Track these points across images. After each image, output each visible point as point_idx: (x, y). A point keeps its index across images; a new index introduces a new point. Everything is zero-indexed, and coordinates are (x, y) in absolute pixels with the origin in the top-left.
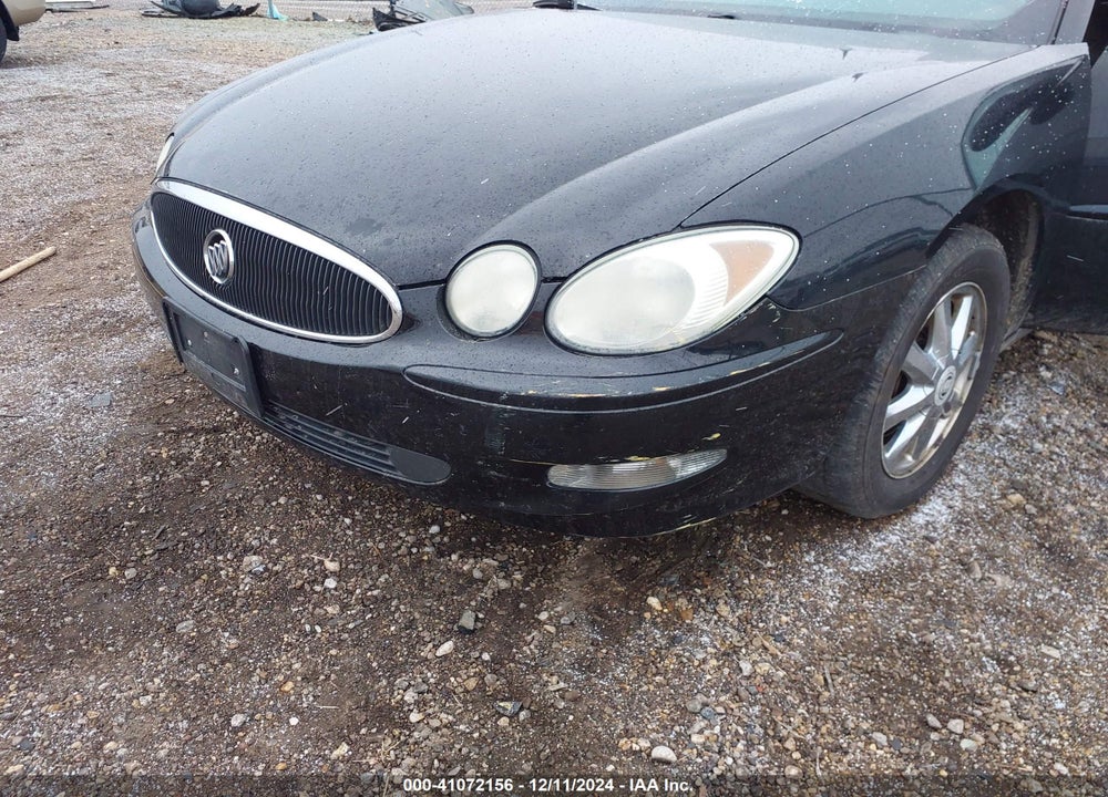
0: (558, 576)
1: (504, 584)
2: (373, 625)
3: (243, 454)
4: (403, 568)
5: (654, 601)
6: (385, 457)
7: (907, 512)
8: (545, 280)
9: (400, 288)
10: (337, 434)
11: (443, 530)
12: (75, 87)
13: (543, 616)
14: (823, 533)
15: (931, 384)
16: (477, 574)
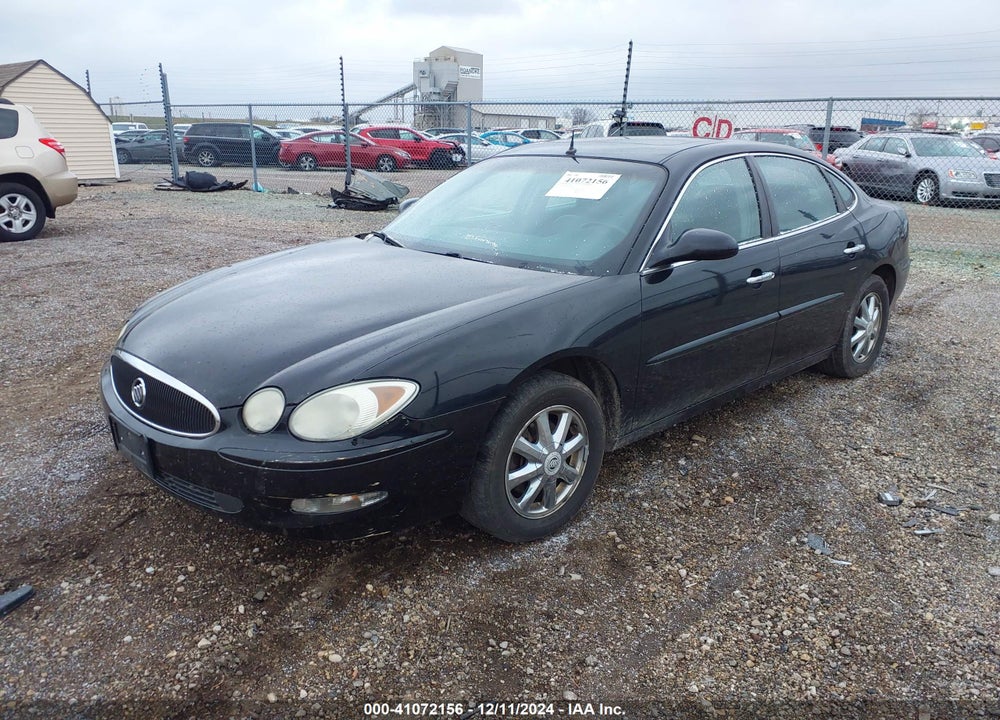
0: (320, 575)
1: (287, 579)
2: (206, 598)
3: (156, 509)
4: (232, 570)
5: (369, 587)
6: (213, 499)
7: (542, 541)
8: (289, 405)
9: (220, 409)
10: (190, 487)
11: (261, 551)
12: (92, 254)
13: (304, 594)
14: (486, 552)
15: (540, 462)
16: (273, 573)
